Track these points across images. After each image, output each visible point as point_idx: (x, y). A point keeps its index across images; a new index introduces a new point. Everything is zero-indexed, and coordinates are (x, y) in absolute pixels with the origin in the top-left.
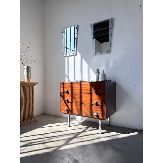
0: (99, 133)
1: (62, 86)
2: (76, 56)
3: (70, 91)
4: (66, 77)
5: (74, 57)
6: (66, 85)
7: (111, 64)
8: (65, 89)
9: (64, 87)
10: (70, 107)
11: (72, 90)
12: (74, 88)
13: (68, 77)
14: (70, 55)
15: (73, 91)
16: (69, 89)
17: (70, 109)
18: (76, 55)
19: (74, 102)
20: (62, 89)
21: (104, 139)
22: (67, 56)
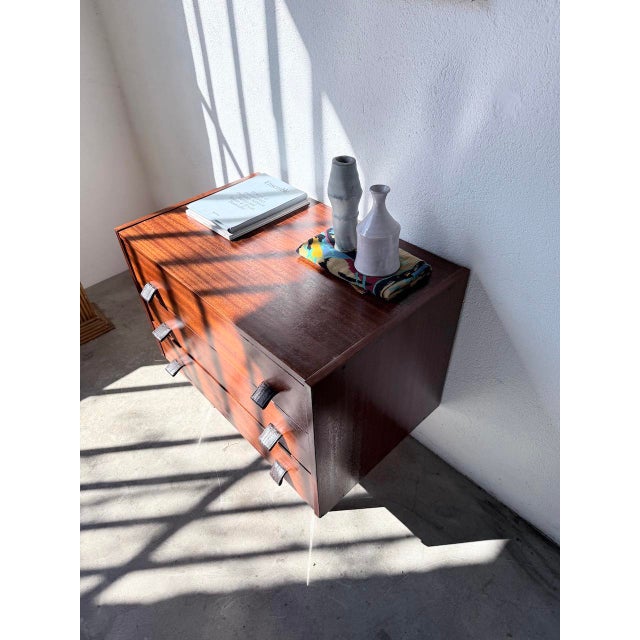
3: (166, 301)
4: (204, 109)
6: (143, 262)
8: (145, 275)
11: (173, 301)
13: (214, 117)
15: (180, 312)
16: (161, 291)
21: (309, 568)
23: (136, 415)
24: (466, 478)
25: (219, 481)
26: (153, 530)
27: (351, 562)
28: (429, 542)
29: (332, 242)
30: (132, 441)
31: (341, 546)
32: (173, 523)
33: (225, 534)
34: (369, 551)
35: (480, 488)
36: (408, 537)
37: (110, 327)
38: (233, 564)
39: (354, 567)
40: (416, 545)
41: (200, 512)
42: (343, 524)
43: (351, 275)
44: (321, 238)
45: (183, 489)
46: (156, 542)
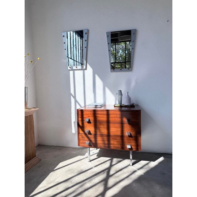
0: (129, 165)
2: (85, 71)
3: (92, 120)
4: (71, 97)
5: (82, 71)
6: (86, 113)
10: (93, 139)
13: (75, 97)
14: (78, 68)
17: (94, 142)
18: (86, 69)
19: (98, 133)
22: (72, 70)
25: (107, 171)
26: (102, 183)
27: (146, 169)
28: (154, 161)
30: (76, 174)
35: (152, 153)
36: (150, 162)
37: (40, 160)
40: (152, 162)
41: (109, 176)
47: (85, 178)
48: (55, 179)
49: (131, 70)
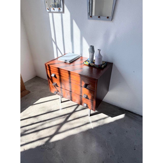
0: (88, 115)
1: (48, 68)
3: (58, 76)
4: (53, 42)
5: (60, 14)
6: (52, 69)
7: (111, 38)
8: (52, 72)
9: (50, 70)
11: (60, 75)
12: (62, 75)
13: (56, 43)
15: (62, 77)
16: (56, 74)
18: (63, 12)
20: (48, 71)
21: (92, 126)
22: (50, 12)
23: (43, 107)
24: (115, 106)
25: (68, 115)
26: (57, 127)
27: (99, 123)
28: (112, 117)
29: (89, 61)
30: (45, 112)
31: (97, 121)
32: (61, 125)
33: (73, 124)
34: (102, 121)
35: (118, 107)
36: (108, 117)
37: (29, 92)
38: (77, 129)
39: (100, 124)
40: (110, 118)
41: (66, 121)
42: (96, 117)
43: (95, 65)
44: (87, 61)
45: (60, 118)
46: (59, 129)
47: (48, 118)
48: (29, 113)
49: (112, 20)
